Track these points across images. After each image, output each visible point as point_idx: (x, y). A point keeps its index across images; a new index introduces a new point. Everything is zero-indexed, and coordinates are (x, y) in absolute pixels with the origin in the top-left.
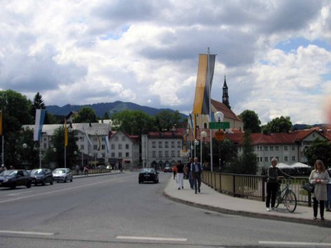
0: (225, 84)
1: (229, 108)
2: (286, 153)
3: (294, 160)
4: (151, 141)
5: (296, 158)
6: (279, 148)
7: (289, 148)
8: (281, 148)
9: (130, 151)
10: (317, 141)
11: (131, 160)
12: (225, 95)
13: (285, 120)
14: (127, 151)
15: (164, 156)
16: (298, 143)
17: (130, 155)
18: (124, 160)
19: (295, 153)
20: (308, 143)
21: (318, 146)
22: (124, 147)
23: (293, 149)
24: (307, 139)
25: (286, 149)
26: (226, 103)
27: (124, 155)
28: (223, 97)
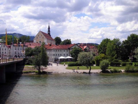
0: (49, 27)
1: (50, 36)
2: (64, 53)
3: (67, 55)
4: (14, 47)
5: (68, 55)
6: (62, 51)
7: (65, 51)
8: (63, 51)
9: (7, 51)
10: (75, 48)
11: (7, 55)
12: (49, 31)
13: (69, 40)
14: (5, 51)
15: (17, 53)
16: (69, 49)
17: (7, 53)
18: (4, 55)
19: (68, 53)
20: (72, 49)
21: (75, 50)
22: (4, 49)
23: (67, 51)
24: (72, 48)
25: (64, 51)
26: (49, 34)
27: (4, 53)
28: (48, 32)
